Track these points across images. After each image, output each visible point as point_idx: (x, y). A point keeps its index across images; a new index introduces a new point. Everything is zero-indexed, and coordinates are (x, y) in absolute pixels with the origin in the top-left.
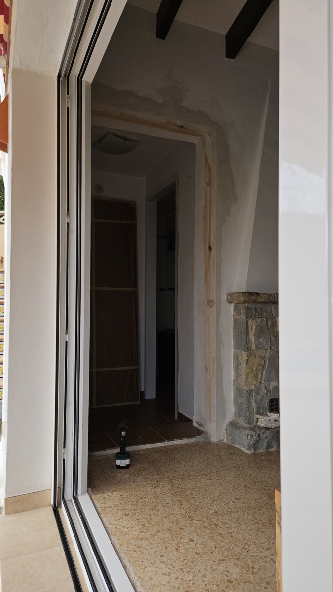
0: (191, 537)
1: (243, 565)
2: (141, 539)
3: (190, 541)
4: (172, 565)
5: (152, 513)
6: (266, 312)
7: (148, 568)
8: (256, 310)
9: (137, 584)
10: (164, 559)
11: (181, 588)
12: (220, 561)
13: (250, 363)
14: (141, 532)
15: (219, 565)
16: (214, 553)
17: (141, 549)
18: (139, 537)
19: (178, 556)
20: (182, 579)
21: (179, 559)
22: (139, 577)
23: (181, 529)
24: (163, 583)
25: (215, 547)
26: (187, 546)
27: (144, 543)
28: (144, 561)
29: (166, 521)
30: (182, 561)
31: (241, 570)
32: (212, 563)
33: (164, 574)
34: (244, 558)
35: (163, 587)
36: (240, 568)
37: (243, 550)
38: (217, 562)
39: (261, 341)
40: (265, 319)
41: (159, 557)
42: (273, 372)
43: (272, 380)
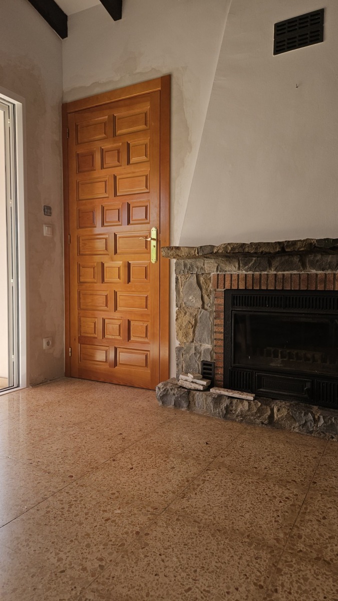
6: (198, 268)
8: (185, 265)
13: (180, 320)
39: (190, 298)
40: (195, 275)
42: (205, 333)
43: (204, 341)
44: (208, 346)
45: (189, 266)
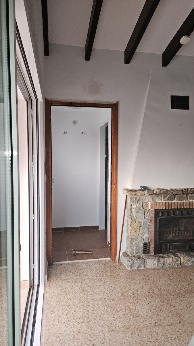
0: (75, 310)
1: (89, 326)
2: (55, 308)
3: (74, 312)
4: (61, 321)
5: (66, 296)
6: (142, 200)
7: (51, 321)
8: (136, 199)
9: (44, 327)
10: (59, 318)
11: (59, 332)
12: (81, 322)
13: (132, 225)
14: (57, 305)
15: (80, 324)
16: (81, 319)
17: (53, 313)
18: (55, 307)
19: (65, 318)
20: (61, 328)
21: (65, 319)
22: (46, 325)
23: (74, 306)
24: (53, 328)
25: (83, 316)
26: (72, 314)
27: (56, 310)
28: (51, 318)
29: (70, 301)
30: (66, 321)
31: (87, 328)
32: (77, 323)
33: (56, 325)
34: (91, 323)
35: (53, 330)
36: (87, 327)
37: (94, 319)
38: (79, 323)
39: (139, 214)
40: (141, 203)
41: (58, 317)
42: (146, 230)
43: (145, 233)
44: (147, 235)
45: (138, 199)
